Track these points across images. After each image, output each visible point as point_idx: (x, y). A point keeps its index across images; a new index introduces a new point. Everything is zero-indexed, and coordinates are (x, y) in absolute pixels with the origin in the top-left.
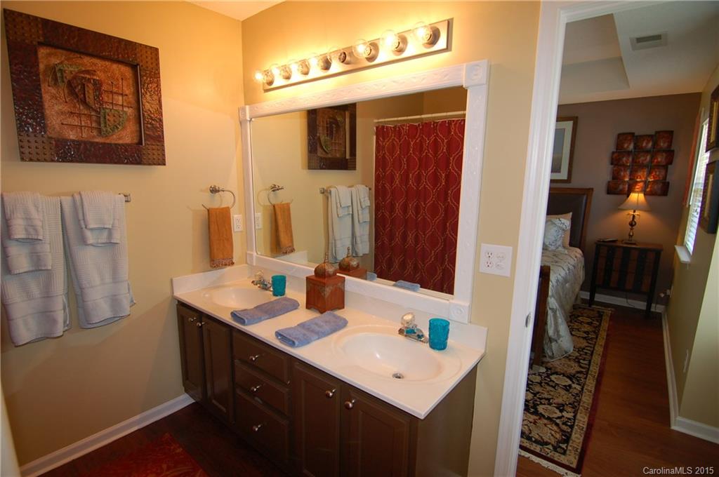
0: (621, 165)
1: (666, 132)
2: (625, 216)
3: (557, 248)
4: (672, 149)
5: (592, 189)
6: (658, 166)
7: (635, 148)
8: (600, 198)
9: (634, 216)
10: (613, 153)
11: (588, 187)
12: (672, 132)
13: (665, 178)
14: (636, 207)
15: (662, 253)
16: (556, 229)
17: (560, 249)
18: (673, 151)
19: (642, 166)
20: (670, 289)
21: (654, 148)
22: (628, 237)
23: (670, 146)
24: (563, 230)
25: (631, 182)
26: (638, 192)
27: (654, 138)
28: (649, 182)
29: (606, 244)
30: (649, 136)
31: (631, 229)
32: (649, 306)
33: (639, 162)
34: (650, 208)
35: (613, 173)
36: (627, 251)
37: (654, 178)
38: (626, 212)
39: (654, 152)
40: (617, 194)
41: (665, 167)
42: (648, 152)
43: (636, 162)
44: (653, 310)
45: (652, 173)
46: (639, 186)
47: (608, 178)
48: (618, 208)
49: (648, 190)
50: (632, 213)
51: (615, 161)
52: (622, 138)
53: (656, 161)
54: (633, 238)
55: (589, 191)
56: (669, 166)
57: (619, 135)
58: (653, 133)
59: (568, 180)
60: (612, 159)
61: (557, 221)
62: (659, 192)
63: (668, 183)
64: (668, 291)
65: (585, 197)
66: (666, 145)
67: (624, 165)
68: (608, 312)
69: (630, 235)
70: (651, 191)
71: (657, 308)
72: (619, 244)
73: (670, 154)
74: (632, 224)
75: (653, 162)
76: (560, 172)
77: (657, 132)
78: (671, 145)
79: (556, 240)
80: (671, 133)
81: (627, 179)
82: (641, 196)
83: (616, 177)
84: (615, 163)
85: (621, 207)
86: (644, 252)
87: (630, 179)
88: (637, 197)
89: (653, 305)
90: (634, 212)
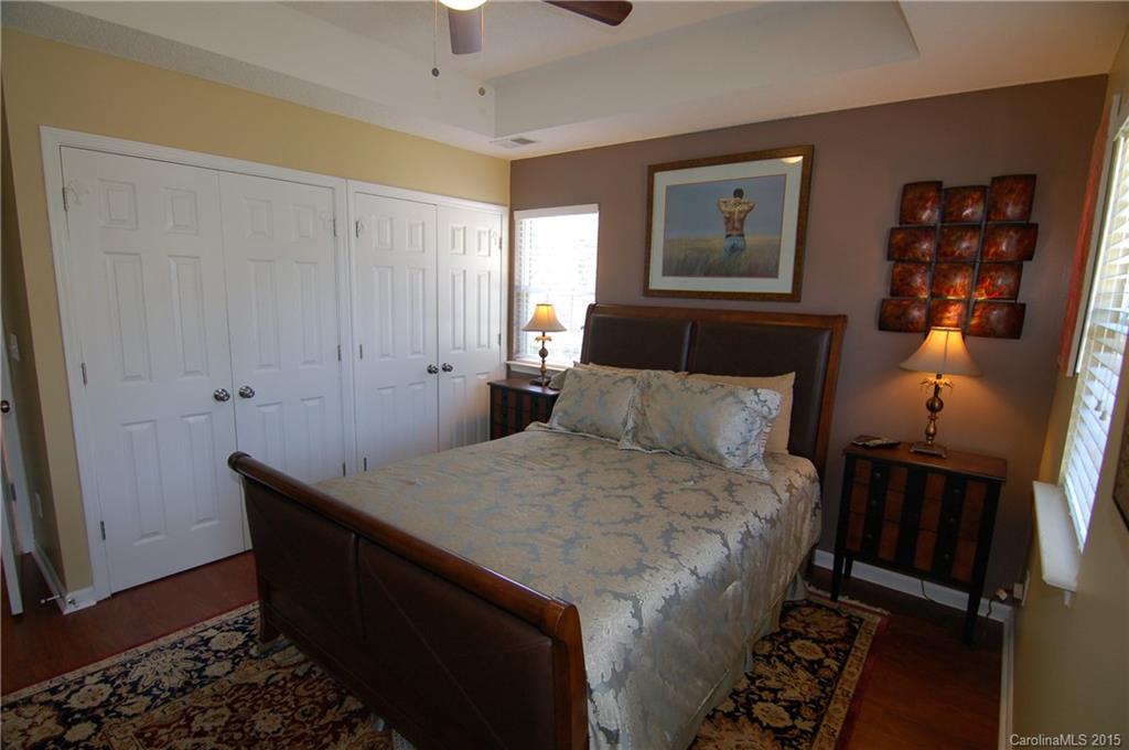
0: (909, 261)
1: (1017, 178)
2: (918, 384)
3: (748, 462)
4: (1033, 220)
5: (844, 318)
6: (1000, 264)
7: (943, 218)
8: (863, 339)
9: (937, 388)
10: (893, 231)
11: (837, 314)
12: (1033, 177)
13: (1015, 293)
14: (943, 365)
15: (1003, 489)
16: (744, 414)
17: (757, 465)
18: (1036, 226)
19: (961, 264)
20: (1022, 582)
21: (988, 219)
22: (923, 438)
23: (1027, 212)
24: (765, 417)
25: (935, 301)
26: (948, 328)
27: (990, 193)
28: (976, 302)
29: (870, 453)
30: (974, 188)
31: (932, 419)
32: (974, 604)
33: (953, 252)
34: (978, 367)
35: (893, 280)
36: (918, 476)
37: (988, 294)
38: (920, 378)
39: (988, 230)
40: (900, 330)
41: (1015, 266)
42: (972, 228)
43: (945, 254)
44: (982, 613)
45: (983, 280)
46: (953, 313)
47: (882, 291)
48: (899, 364)
49: (974, 322)
50: (932, 379)
51: (899, 251)
52: (914, 194)
53: (993, 250)
54: (937, 439)
55: (834, 323)
56: (1026, 264)
57: (907, 188)
58: (987, 182)
59: (795, 296)
60: (890, 246)
61: (749, 397)
62: (1001, 327)
63: (1024, 305)
64: (1017, 588)
65: (827, 336)
66: (1018, 210)
67: (917, 262)
68: (874, 617)
69: (928, 434)
70: (979, 325)
71: (994, 610)
72: (902, 456)
73: (1028, 235)
74: (934, 406)
75: (987, 254)
76: (776, 276)
77: (994, 179)
78: (1030, 211)
79: (745, 443)
80: (1030, 180)
81: (924, 295)
82: (955, 338)
83: (900, 289)
84: (896, 256)
85: (906, 364)
86: (957, 482)
87: (932, 295)
88: (945, 340)
89: (984, 601)
90: (939, 377)
